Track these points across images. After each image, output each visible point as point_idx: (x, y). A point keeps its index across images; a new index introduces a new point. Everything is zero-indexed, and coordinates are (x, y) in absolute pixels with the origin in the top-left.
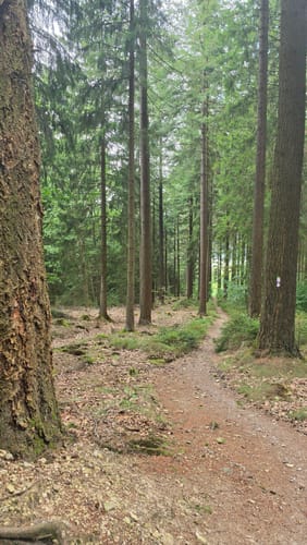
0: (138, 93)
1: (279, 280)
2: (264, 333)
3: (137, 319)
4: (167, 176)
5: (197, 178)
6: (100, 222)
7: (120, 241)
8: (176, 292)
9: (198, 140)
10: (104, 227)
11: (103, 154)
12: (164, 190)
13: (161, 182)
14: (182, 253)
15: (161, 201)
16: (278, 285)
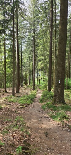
0: (15, 26)
1: (60, 81)
2: (56, 97)
3: (15, 92)
4: (23, 50)
5: (32, 51)
6: (4, 63)
7: (10, 68)
8: (26, 83)
9: (32, 41)
10: (5, 64)
11: (5, 43)
12: (22, 55)
13: (22, 52)
14: (27, 72)
15: (22, 58)
16: (60, 83)
